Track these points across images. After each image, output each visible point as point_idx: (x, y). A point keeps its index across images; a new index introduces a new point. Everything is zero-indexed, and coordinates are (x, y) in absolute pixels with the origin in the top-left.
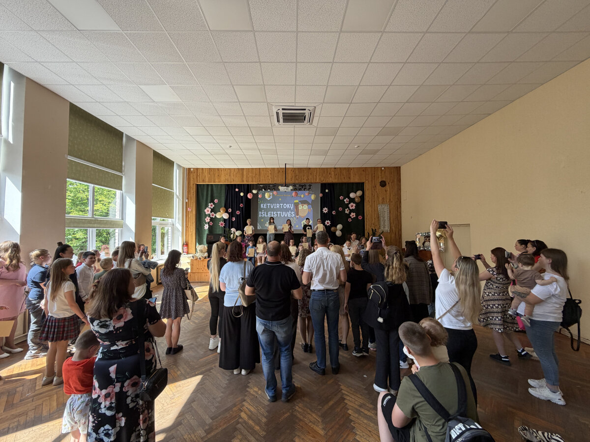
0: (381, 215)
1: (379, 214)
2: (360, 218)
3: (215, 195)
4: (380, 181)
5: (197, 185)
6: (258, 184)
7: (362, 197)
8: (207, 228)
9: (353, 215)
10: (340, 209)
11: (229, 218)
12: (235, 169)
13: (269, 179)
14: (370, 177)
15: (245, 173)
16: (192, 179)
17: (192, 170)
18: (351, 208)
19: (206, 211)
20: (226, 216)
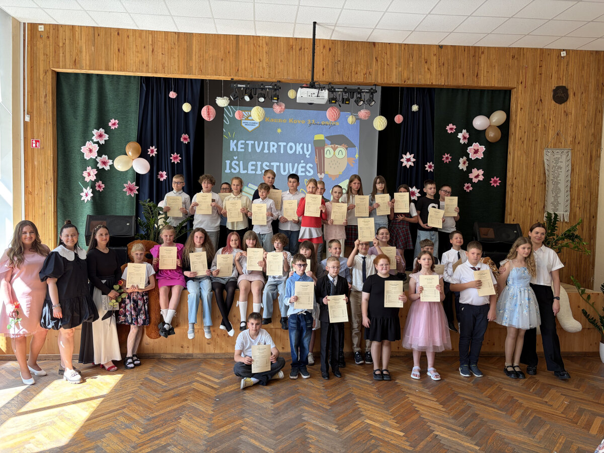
0: (551, 177)
1: (547, 175)
2: (495, 182)
3: (111, 105)
4: (554, 88)
5: (58, 74)
6: (232, 82)
7: (505, 128)
8: (89, 198)
9: (477, 175)
10: (447, 158)
11: (151, 171)
12: (166, 33)
13: (263, 68)
14: (530, 75)
15: (195, 47)
16: (42, 57)
17: (41, 28)
18: (473, 157)
19: (84, 149)
20: (142, 167)
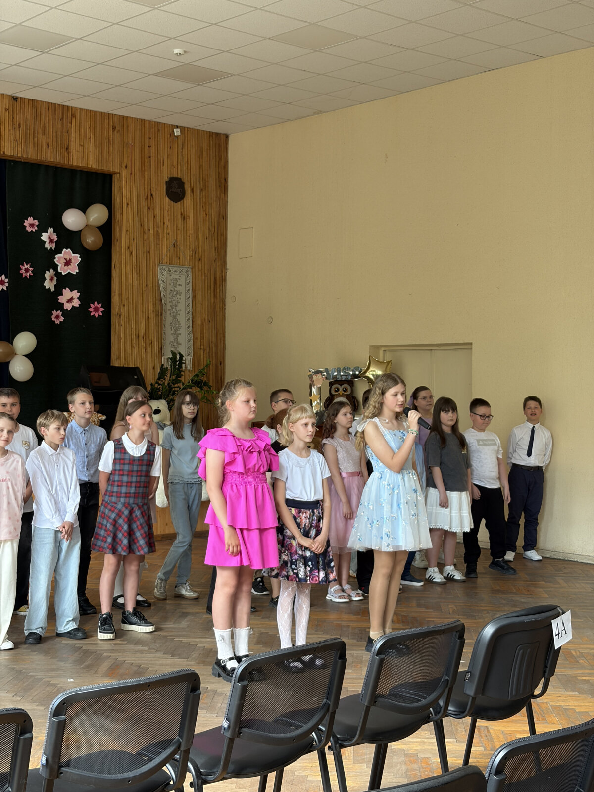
0: (169, 307)
1: (163, 303)
2: (96, 310)
7: (106, 229)
9: (70, 298)
10: (26, 270)
14: (136, 156)
18: (63, 270)
